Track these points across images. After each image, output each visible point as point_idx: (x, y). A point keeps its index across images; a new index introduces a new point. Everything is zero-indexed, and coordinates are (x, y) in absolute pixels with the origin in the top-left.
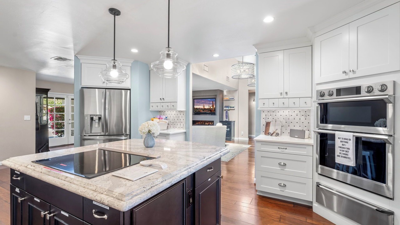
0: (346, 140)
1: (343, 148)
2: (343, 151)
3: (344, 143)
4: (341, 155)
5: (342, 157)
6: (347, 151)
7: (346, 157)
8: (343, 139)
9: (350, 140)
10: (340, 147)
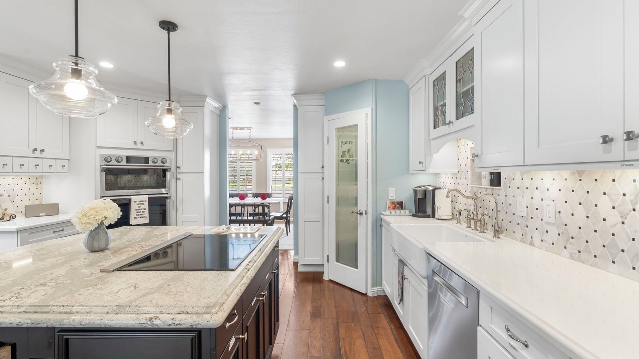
0: (142, 203)
1: (140, 210)
2: (140, 212)
3: (140, 206)
4: (137, 216)
5: (139, 218)
6: (143, 212)
7: (142, 217)
8: (139, 202)
9: (146, 201)
10: (137, 210)
